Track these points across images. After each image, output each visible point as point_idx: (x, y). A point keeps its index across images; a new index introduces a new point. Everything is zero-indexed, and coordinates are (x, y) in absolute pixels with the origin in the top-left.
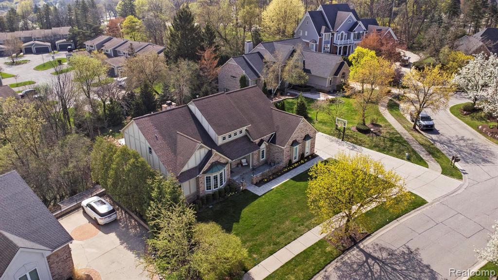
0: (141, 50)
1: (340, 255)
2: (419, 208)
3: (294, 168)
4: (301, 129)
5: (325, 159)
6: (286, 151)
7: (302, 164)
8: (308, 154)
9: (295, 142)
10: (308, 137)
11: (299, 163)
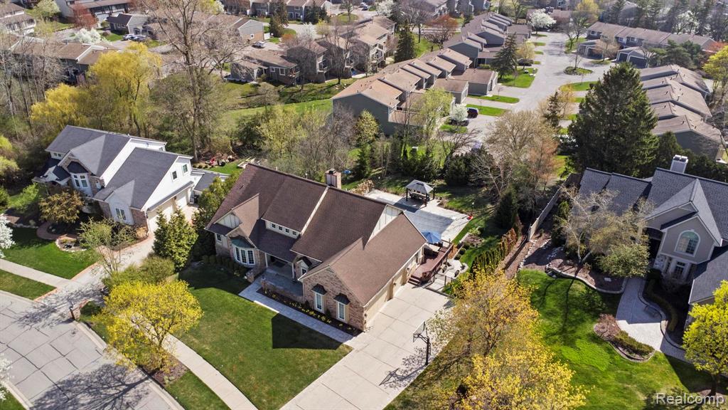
3: (305, 313)
4: (332, 279)
5: (348, 343)
6: (307, 288)
7: (320, 319)
8: (344, 320)
9: (320, 288)
10: (343, 298)
11: (318, 315)
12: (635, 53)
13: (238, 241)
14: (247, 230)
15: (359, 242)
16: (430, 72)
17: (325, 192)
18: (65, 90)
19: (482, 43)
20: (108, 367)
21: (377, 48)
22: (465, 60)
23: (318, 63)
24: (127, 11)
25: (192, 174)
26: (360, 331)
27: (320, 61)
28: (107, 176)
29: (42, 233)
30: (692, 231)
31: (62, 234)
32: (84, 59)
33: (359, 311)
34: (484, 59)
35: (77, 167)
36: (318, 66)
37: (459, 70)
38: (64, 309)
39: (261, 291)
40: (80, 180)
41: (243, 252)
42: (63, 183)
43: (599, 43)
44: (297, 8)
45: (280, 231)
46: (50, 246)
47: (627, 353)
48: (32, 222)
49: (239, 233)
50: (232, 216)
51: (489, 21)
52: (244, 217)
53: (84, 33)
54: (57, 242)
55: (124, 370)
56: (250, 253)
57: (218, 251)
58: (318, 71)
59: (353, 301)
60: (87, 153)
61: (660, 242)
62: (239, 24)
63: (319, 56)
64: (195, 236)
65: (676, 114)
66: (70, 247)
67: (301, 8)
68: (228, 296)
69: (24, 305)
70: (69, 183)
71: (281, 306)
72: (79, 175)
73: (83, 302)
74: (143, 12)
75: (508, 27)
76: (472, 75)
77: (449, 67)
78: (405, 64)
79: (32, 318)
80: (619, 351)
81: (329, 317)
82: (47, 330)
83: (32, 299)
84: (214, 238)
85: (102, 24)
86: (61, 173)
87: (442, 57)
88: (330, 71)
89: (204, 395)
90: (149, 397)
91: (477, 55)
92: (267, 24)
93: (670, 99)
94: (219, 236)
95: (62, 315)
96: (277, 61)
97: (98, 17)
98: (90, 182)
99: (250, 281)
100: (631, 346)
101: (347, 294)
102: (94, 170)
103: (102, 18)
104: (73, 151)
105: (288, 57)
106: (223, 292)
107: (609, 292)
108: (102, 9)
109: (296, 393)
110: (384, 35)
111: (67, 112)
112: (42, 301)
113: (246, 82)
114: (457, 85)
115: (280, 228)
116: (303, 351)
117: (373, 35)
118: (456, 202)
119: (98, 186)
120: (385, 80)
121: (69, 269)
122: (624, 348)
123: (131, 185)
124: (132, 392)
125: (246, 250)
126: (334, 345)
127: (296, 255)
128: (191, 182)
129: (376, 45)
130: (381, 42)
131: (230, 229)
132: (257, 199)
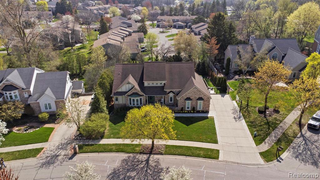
0: (204, 29)
1: (137, 153)
2: (208, 159)
3: (183, 113)
4: (195, 92)
6: (181, 101)
7: (191, 113)
9: (189, 99)
10: (200, 99)
12: (179, 24)
23: (58, 40)
25: (70, 82)
26: (208, 111)
28: (32, 89)
30: (276, 53)
35: (11, 87)
40: (13, 95)
41: (134, 100)
45: (153, 85)
49: (133, 91)
52: (134, 84)
54: (15, 131)
56: (141, 99)
59: (205, 99)
60: (14, 79)
66: (27, 130)
70: (4, 99)
72: (12, 92)
81: (195, 110)
83: (36, 157)
87: (121, 29)
94: (117, 98)
98: (20, 95)
101: (202, 96)
102: (23, 86)
104: (8, 78)
119: (26, 96)
124: (151, 162)
125: (139, 98)
126: (205, 118)
127: (167, 91)
131: (127, 92)
132: (131, 76)
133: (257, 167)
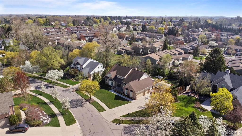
3: (123, 95)
4: (129, 86)
5: (131, 101)
6: (124, 89)
7: (126, 97)
8: (131, 97)
9: (127, 89)
10: (132, 91)
11: (126, 96)
13: (110, 80)
14: (113, 77)
15: (137, 80)
16: (171, 53)
17: (131, 70)
18: (77, 50)
19: (190, 48)
20: (79, 99)
21: (158, 48)
22: (183, 52)
23: (141, 51)
24: (93, 37)
25: (103, 68)
26: (135, 100)
27: (141, 50)
28: (84, 66)
29: (68, 78)
30: (224, 84)
31: (73, 78)
32: (82, 46)
33: (135, 94)
34: (190, 53)
35: (78, 64)
36: (141, 52)
37: (180, 54)
38: (72, 90)
39: (114, 91)
40: (78, 67)
41: (111, 82)
42: (74, 67)
43: (230, 51)
44: (138, 38)
45: (120, 78)
46: (70, 80)
47: (201, 110)
48: (66, 75)
49: (111, 78)
50: (110, 74)
51: (195, 43)
52: (112, 74)
53: (82, 41)
54: (71, 79)
55: (82, 100)
56: (113, 83)
57: (106, 83)
58: (141, 53)
59: (134, 92)
60: (81, 61)
61: (216, 89)
62: (121, 41)
63: (141, 49)
64: (101, 79)
65: (240, 65)
66: (74, 80)
67: (140, 38)
68: (106, 91)
69: (63, 89)
70: (76, 67)
71: (118, 93)
72: (78, 65)
73: (75, 89)
74: (97, 38)
75: (201, 45)
76: (184, 55)
77: (177, 53)
78: (164, 51)
79: (65, 91)
80: (199, 110)
81: (128, 96)
82: (68, 93)
83: (65, 88)
84: (105, 80)
85: (87, 40)
86: (74, 65)
87: (175, 50)
88: (144, 53)
89: (98, 105)
90: (87, 104)
91: (188, 51)
92: (129, 42)
93: (241, 62)
94: (106, 79)
95: (71, 91)
96: (129, 49)
97: (86, 39)
98: (80, 67)
99: (112, 89)
100: (202, 109)
101: (132, 90)
102: (81, 64)
103: (87, 39)
104: (78, 60)
105: (133, 49)
106: (105, 90)
107: (202, 99)
108: (87, 37)
109: (117, 106)
110: (161, 45)
111: (77, 54)
112: (67, 88)
113: (121, 54)
114: (179, 57)
115: (120, 77)
116: (121, 101)
117: (158, 45)
118: (169, 82)
119: (82, 68)
120: (157, 54)
121: (73, 84)
122: (200, 109)
123: (89, 68)
124: (83, 103)
125: (112, 82)
126: (128, 101)
127: (123, 83)
128: (102, 70)
129: (158, 47)
130: (160, 47)
131: (109, 77)
132: (116, 71)
133: (105, 121)
